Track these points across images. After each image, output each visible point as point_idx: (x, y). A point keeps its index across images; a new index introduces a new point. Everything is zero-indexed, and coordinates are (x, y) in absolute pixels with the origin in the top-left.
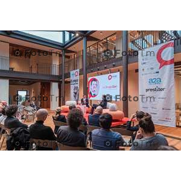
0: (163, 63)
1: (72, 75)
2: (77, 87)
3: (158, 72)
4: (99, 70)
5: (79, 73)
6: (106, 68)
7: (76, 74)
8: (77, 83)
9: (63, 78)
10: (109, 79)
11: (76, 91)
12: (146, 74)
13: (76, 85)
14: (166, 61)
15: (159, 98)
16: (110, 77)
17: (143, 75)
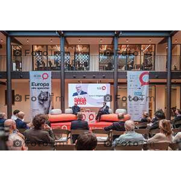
0: (143, 83)
4: (84, 77)
5: (50, 76)
6: (94, 78)
7: (45, 77)
12: (133, 89)
14: (145, 83)
15: (140, 104)
17: (130, 89)
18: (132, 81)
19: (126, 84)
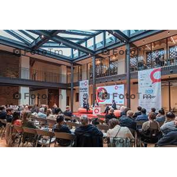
0: (154, 81)
1: (81, 84)
2: (86, 94)
3: (151, 86)
4: (106, 81)
5: (88, 83)
6: (113, 81)
7: (86, 84)
8: (87, 91)
9: (72, 86)
10: (116, 89)
11: (85, 97)
13: (85, 93)
14: (156, 80)
15: (152, 102)
16: (116, 88)
17: (141, 87)
18: (143, 80)
19: (137, 83)
